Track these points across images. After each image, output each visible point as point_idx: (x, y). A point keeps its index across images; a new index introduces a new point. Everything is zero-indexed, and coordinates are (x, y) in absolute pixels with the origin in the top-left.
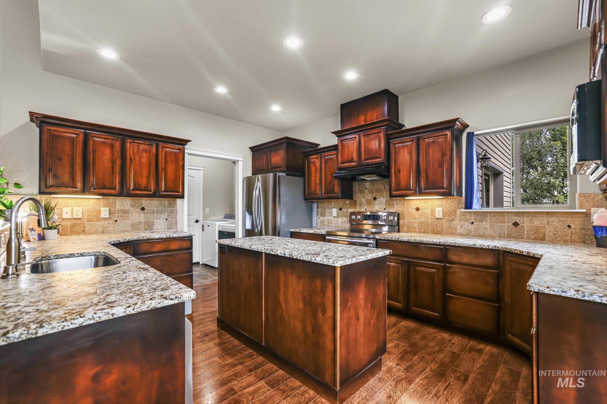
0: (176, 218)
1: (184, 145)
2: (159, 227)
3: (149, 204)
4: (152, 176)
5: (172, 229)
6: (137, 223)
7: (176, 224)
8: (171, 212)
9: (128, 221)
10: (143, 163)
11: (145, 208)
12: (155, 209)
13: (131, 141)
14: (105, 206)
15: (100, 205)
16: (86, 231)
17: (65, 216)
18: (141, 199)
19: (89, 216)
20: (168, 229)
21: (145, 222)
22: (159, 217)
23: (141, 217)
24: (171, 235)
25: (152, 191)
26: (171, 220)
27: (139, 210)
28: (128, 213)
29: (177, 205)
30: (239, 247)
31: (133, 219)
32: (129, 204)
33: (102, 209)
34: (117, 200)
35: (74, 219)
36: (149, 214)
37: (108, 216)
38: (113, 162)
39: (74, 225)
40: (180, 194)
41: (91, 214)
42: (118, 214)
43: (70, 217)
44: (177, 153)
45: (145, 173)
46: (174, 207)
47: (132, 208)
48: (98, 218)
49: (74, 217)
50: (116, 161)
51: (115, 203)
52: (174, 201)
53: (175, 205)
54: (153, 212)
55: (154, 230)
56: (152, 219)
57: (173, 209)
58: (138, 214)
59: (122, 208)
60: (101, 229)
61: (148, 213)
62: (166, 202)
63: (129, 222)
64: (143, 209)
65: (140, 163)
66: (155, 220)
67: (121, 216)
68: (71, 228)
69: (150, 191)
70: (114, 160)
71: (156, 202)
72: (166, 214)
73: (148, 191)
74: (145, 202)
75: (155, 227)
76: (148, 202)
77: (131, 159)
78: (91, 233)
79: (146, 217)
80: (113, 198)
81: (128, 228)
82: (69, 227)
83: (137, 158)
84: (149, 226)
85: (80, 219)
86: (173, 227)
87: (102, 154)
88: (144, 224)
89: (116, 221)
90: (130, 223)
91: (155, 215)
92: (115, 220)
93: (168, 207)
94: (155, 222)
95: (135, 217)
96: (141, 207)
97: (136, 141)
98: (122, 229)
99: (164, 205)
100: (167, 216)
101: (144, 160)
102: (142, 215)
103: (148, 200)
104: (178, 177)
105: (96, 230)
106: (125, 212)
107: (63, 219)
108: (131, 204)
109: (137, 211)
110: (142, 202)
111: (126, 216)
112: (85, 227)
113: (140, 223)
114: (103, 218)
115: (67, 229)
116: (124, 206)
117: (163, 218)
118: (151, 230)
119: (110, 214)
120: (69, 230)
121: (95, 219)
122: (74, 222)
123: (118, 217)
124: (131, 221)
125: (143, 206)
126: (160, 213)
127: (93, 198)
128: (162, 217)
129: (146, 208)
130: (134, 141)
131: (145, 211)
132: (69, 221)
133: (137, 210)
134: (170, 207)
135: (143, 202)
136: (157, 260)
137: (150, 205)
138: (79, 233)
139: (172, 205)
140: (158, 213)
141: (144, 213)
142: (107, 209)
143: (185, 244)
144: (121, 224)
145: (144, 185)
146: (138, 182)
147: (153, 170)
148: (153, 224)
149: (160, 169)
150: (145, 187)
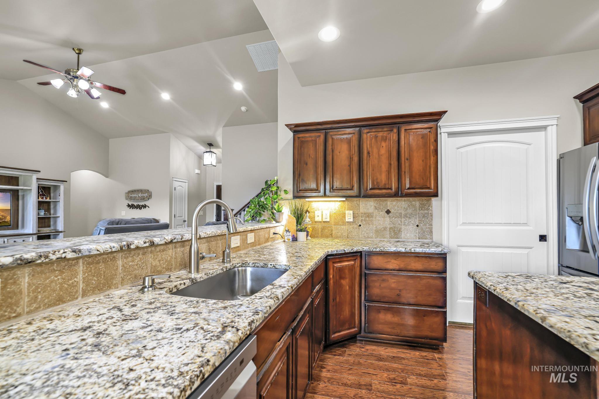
0: (431, 225)
1: (437, 120)
2: (408, 235)
3: (395, 206)
4: (392, 170)
5: (425, 239)
6: (381, 229)
7: (431, 232)
8: (424, 216)
9: (371, 226)
10: (381, 155)
11: (390, 210)
12: (403, 213)
13: (368, 131)
14: (349, 209)
15: (345, 208)
16: (333, 234)
17: (317, 219)
18: (386, 200)
19: (336, 219)
20: (419, 238)
21: (390, 228)
22: (407, 222)
23: (386, 222)
24: (413, 249)
25: (393, 189)
26: (424, 227)
27: (383, 213)
28: (372, 217)
29: (432, 207)
30: (512, 303)
31: (377, 224)
32: (373, 207)
33: (347, 212)
34: (361, 202)
35: (324, 222)
36: (396, 218)
37: (352, 220)
38: (351, 159)
39: (323, 229)
40: (431, 191)
41: (337, 217)
42: (362, 217)
43: (320, 220)
44: (426, 134)
45: (384, 167)
46: (428, 209)
47: (376, 211)
48: (343, 222)
49: (324, 220)
50: (353, 158)
51: (359, 205)
52: (428, 201)
53: (429, 207)
54: (400, 215)
55: (401, 238)
56: (399, 224)
57: (426, 211)
58: (383, 218)
59: (366, 211)
60: (345, 234)
61: (394, 216)
62: (416, 202)
63: (373, 227)
64: (388, 212)
65: (379, 155)
66: (403, 226)
67: (365, 220)
68: (322, 231)
69: (391, 189)
70: (352, 157)
71: (403, 203)
72: (418, 219)
73: (388, 189)
74: (391, 204)
75: (403, 235)
76: (394, 203)
77: (368, 153)
78: (337, 238)
79: (391, 222)
80: (357, 200)
81: (372, 235)
82: (320, 230)
83: (375, 150)
84: (395, 233)
85: (328, 222)
86: (427, 236)
87: (339, 153)
88: (389, 230)
89: (360, 225)
90: (374, 229)
91: (403, 220)
92: (358, 225)
93: (419, 209)
94: (403, 229)
95: (380, 222)
96: (386, 210)
97: (374, 130)
98: (365, 235)
99: (414, 206)
100: (419, 221)
101: (383, 151)
102: (388, 219)
103: (394, 201)
104: (428, 168)
105: (342, 234)
106: (369, 215)
107: (316, 222)
108: (375, 207)
109: (381, 215)
110: (387, 204)
111: (370, 221)
112: (332, 230)
113: (385, 229)
114: (348, 222)
115: (319, 231)
116: (368, 209)
117: (413, 224)
118: (398, 238)
119: (353, 217)
120: (320, 232)
121: (341, 223)
122: (323, 224)
123: (362, 221)
124: (375, 226)
125: (388, 208)
126: (410, 218)
127: (338, 201)
128: (412, 222)
129: (392, 211)
130: (371, 131)
131: (390, 214)
132: (320, 224)
133: (381, 213)
134: (422, 209)
135: (389, 203)
136: (394, 281)
137: (396, 208)
138: (327, 237)
139: (427, 207)
140: (407, 217)
141: (389, 217)
142: (351, 212)
143: (436, 265)
144: (365, 229)
145: (383, 182)
146: (377, 179)
147: (394, 163)
148: (400, 231)
149: (403, 159)
150: (385, 184)
